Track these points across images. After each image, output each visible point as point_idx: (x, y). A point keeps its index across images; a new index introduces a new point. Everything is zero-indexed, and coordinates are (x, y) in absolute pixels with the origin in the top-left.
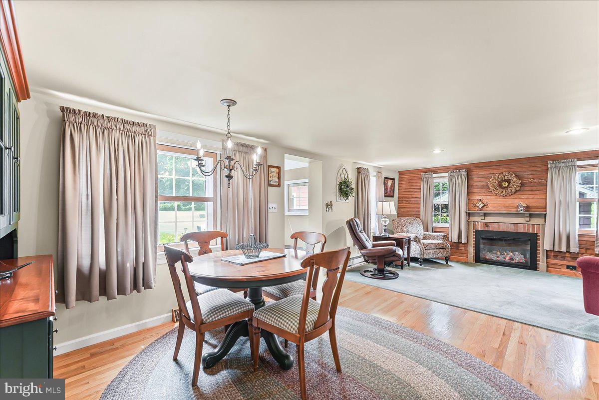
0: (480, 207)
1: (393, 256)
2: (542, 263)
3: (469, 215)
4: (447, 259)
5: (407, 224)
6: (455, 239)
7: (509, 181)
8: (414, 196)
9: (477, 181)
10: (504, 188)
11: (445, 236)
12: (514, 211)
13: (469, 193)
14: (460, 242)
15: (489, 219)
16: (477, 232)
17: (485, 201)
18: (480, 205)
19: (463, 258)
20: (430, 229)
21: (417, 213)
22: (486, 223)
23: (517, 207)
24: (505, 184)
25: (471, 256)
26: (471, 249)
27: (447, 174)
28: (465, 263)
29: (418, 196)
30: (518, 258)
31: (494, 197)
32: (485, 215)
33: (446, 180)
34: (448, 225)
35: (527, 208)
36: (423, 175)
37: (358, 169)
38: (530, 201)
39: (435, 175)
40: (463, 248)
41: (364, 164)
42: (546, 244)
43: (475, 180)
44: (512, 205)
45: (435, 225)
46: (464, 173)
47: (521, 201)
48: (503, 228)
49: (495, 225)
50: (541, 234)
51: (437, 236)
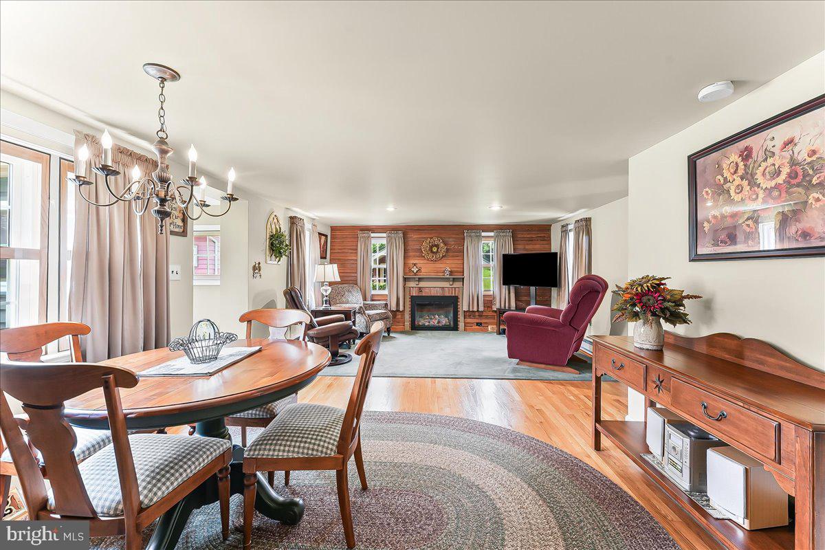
0: (415, 271)
1: (350, 333)
2: (461, 325)
3: (405, 280)
4: (388, 330)
5: (346, 293)
6: (394, 308)
7: (437, 246)
8: (350, 258)
9: (413, 245)
10: (433, 253)
11: (386, 304)
12: (441, 275)
13: (405, 257)
14: (398, 310)
15: (422, 284)
16: (412, 297)
17: (419, 266)
18: (415, 270)
19: (400, 327)
20: (369, 297)
21: (353, 278)
22: (420, 288)
23: (444, 272)
24: (435, 249)
25: (408, 324)
26: (407, 317)
27: (384, 235)
28: (403, 332)
29: (355, 258)
30: (444, 321)
31: (425, 261)
32: (420, 280)
33: (384, 242)
34: (386, 292)
35: (451, 273)
36: (360, 234)
37: (291, 218)
38: (453, 266)
39: (373, 235)
40: (399, 317)
41: (299, 212)
42: (464, 306)
43: (410, 243)
44: (439, 269)
45: (374, 292)
46: (401, 235)
47: (447, 266)
48: (434, 293)
49: (427, 290)
50: (460, 297)
51: (379, 305)
